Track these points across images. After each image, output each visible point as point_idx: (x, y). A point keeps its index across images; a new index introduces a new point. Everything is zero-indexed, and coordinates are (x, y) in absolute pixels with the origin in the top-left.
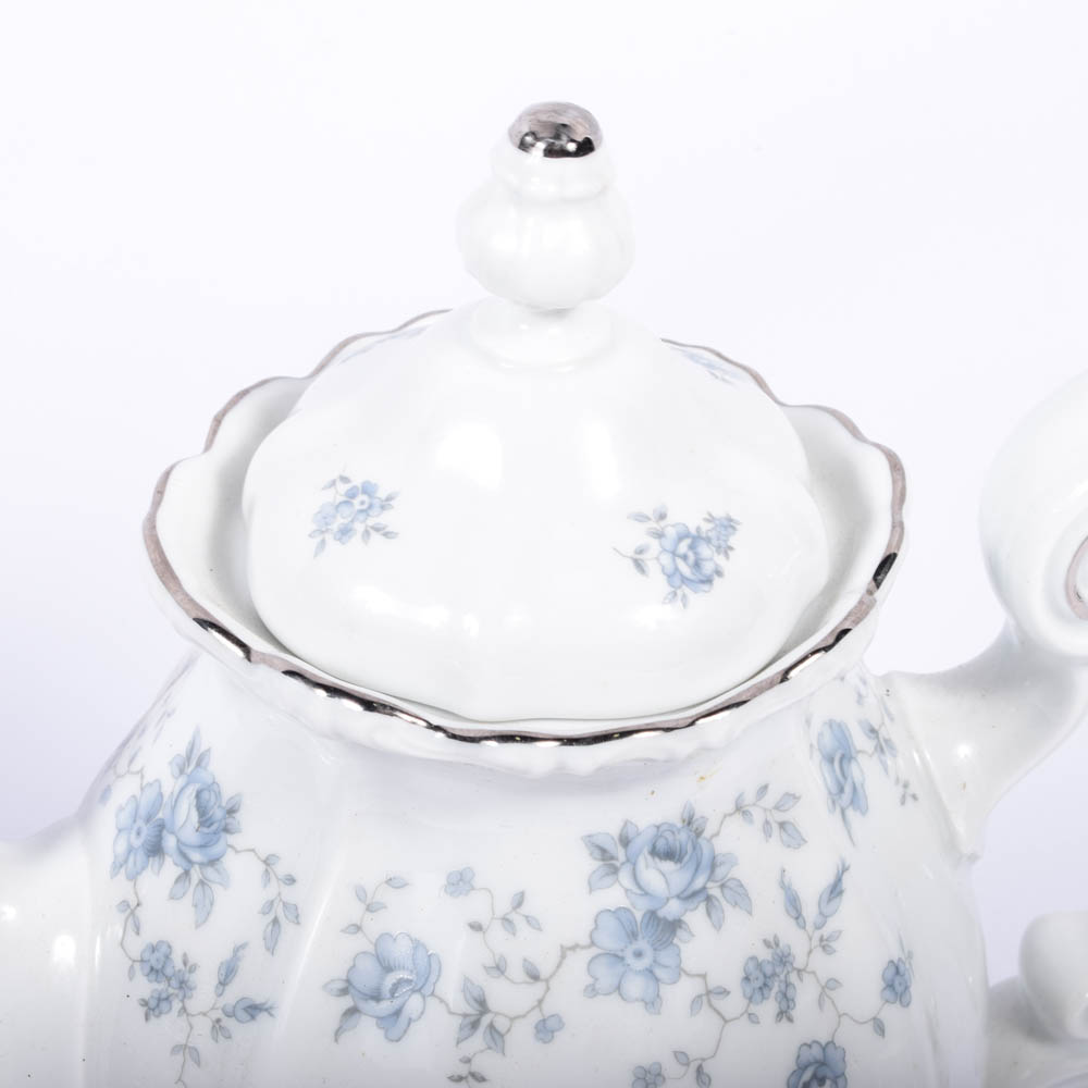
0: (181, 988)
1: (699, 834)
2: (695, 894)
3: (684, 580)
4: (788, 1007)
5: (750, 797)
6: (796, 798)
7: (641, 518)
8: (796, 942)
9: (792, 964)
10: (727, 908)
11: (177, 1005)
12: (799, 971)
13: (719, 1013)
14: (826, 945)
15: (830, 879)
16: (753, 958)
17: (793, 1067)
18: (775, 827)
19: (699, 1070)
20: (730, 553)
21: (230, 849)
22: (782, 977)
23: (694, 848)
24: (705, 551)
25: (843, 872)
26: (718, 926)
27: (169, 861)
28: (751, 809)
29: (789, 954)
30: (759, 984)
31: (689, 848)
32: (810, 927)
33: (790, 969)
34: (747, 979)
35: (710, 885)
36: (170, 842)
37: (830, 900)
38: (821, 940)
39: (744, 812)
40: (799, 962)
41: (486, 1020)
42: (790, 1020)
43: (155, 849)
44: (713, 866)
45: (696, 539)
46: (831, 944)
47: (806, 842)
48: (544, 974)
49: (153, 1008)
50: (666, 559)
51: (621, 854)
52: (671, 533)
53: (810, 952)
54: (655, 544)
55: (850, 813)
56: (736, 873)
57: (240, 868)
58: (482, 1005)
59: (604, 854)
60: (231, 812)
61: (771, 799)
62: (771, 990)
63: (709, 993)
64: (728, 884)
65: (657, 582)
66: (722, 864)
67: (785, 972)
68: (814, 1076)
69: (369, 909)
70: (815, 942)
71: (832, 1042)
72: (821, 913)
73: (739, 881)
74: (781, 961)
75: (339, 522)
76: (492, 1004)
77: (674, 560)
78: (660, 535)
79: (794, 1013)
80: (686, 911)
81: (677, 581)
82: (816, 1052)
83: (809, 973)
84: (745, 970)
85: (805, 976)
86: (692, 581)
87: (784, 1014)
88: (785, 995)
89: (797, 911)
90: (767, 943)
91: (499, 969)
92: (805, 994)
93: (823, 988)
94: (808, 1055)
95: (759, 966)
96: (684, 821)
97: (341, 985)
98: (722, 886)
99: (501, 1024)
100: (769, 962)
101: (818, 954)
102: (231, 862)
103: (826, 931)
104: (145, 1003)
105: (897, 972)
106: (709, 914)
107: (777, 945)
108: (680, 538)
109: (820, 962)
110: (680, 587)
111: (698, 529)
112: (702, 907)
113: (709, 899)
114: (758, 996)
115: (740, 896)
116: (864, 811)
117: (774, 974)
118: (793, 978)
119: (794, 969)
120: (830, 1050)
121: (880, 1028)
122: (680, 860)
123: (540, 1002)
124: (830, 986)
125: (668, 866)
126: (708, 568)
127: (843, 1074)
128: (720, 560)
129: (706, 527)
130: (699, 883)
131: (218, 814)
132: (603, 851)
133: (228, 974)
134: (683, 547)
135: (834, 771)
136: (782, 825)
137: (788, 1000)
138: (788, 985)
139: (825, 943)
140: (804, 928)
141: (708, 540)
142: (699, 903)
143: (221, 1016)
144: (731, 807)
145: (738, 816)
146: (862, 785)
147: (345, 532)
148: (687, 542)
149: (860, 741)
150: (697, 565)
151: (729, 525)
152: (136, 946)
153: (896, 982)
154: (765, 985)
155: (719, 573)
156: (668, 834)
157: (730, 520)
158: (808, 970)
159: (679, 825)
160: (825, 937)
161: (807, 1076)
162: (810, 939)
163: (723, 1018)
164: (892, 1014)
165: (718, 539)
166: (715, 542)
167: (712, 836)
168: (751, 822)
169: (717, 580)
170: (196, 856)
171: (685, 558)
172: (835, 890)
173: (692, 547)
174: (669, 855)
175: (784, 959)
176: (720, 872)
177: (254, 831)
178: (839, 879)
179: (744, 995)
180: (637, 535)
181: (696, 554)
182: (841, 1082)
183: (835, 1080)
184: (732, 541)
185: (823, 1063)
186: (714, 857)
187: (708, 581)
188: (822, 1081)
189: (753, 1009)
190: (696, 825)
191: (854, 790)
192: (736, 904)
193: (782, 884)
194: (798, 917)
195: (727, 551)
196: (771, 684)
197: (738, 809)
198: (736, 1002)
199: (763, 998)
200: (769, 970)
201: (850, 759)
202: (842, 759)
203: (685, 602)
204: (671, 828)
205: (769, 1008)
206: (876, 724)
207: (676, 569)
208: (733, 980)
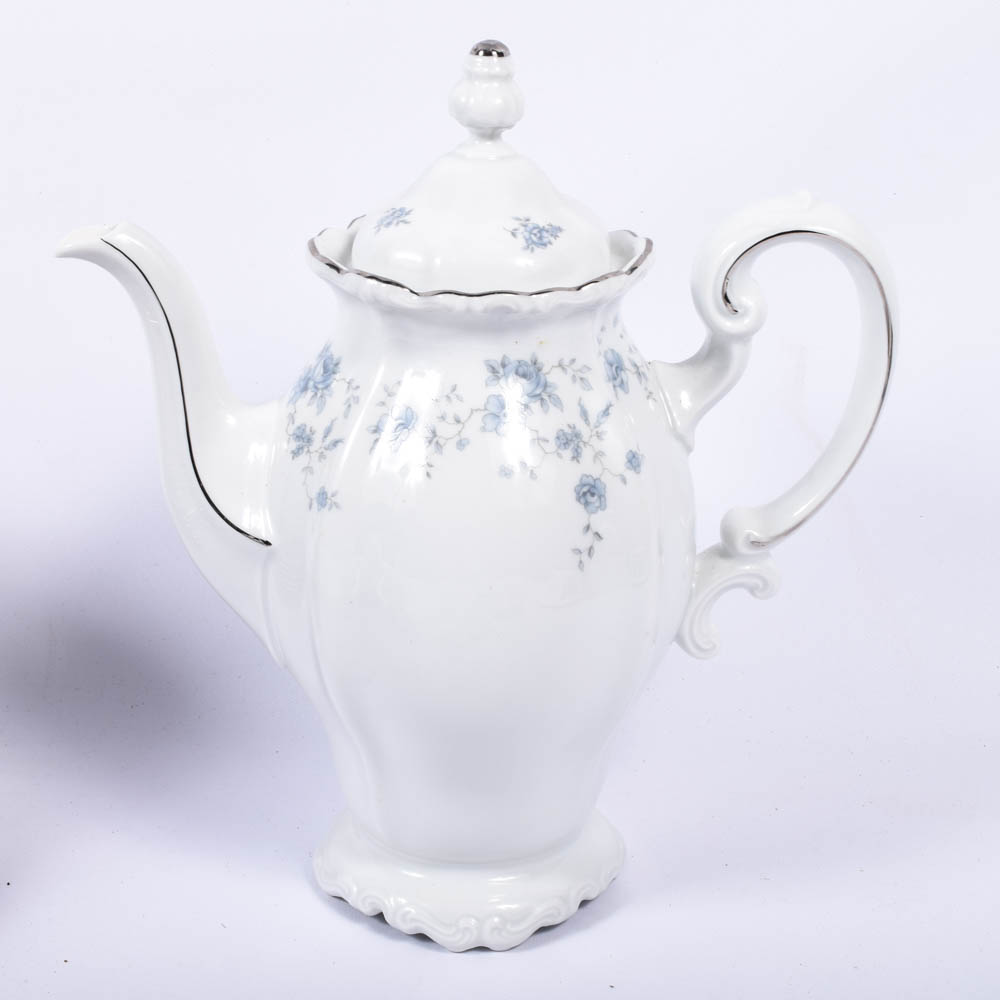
0: (308, 442)
1: (539, 370)
2: (536, 396)
3: (533, 242)
4: (578, 456)
5: (566, 362)
6: (589, 369)
7: (518, 219)
8: (584, 430)
9: (581, 439)
10: (551, 406)
11: (306, 450)
12: (584, 442)
13: (543, 449)
14: (599, 436)
15: (604, 408)
16: (562, 430)
17: (578, 483)
18: (579, 380)
19: (532, 471)
21: (334, 380)
22: (576, 442)
23: (537, 376)
24: (545, 234)
25: (610, 406)
26: (546, 412)
27: (309, 391)
28: (567, 368)
29: (580, 434)
30: (564, 441)
31: (535, 375)
32: (592, 424)
33: (580, 441)
34: (558, 438)
35: (543, 394)
36: (311, 383)
37: (603, 417)
38: (597, 433)
39: (563, 368)
40: (585, 439)
41: (435, 440)
42: (578, 461)
43: (305, 389)
44: (546, 386)
45: (541, 230)
46: (602, 436)
47: (593, 389)
48: (462, 420)
49: (296, 453)
50: (527, 234)
51: (501, 371)
52: (531, 226)
53: (591, 436)
54: (522, 229)
55: (618, 389)
56: (556, 392)
57: (338, 385)
58: (434, 433)
59: (494, 370)
60: (337, 365)
61: (577, 365)
62: (569, 446)
63: (538, 439)
64: (552, 396)
65: (521, 241)
66: (550, 386)
67: (578, 441)
68: (589, 491)
69: (389, 395)
70: (594, 433)
71: (599, 479)
72: (598, 421)
73: (558, 396)
75: (388, 221)
76: (438, 433)
77: (530, 235)
78: (525, 226)
79: (580, 460)
80: (532, 402)
81: (530, 242)
82: (591, 482)
83: (590, 445)
84: (557, 434)
85: (587, 446)
86: (537, 243)
87: (576, 457)
88: (576, 450)
89: (586, 417)
90: (569, 426)
91: (443, 418)
92: (587, 453)
93: (596, 454)
94: (585, 480)
95: (564, 434)
96: (532, 361)
97: (373, 428)
98: (549, 396)
99: (441, 442)
100: (569, 434)
101: (595, 438)
102: (335, 386)
103: (599, 430)
104: (293, 452)
105: (634, 456)
106: (542, 406)
107: (575, 428)
108: (534, 228)
109: (594, 441)
110: (531, 244)
111: (544, 227)
112: (538, 403)
113: (542, 399)
114: (563, 446)
115: (558, 402)
116: (627, 392)
117: (571, 440)
118: (581, 444)
119: (582, 441)
120: (598, 482)
121: (624, 481)
122: (529, 379)
123: (460, 432)
124: (599, 454)
125: (524, 381)
126: (545, 240)
127: (604, 496)
128: (552, 239)
129: (547, 227)
130: (538, 392)
131: (331, 366)
132: (493, 368)
133: (328, 432)
135: (612, 370)
136: (582, 379)
137: (578, 453)
138: (578, 446)
139: (599, 434)
140: (589, 426)
141: (547, 231)
142: (538, 400)
143: (323, 450)
144: (556, 364)
145: (559, 370)
146: (627, 382)
147: (389, 224)
148: (538, 230)
149: (627, 364)
150: (541, 238)
151: (560, 229)
152: (292, 429)
153: (633, 461)
154: (567, 443)
155: (550, 243)
156: (524, 366)
158: (589, 443)
159: (530, 363)
160: (599, 432)
161: (585, 489)
162: (592, 431)
163: (545, 451)
164: (630, 475)
165: (553, 232)
166: (551, 233)
167: (546, 373)
168: (566, 373)
169: (549, 246)
170: (320, 386)
171: (535, 235)
172: (606, 412)
173: (539, 232)
174: (524, 376)
175: (577, 435)
176: (548, 390)
177: (345, 372)
178: (607, 409)
179: (556, 444)
180: (516, 224)
181: (541, 234)
182: (603, 499)
183: (600, 497)
184: (559, 234)
185: (594, 487)
186: (546, 383)
187: (545, 245)
188: (593, 495)
189: (560, 451)
190: (538, 366)
191: (622, 382)
192: (555, 405)
193: (579, 404)
194: (586, 420)
195: (556, 237)
196: (570, 289)
197: (560, 365)
198: (552, 446)
199: (565, 448)
200: (570, 438)
201: (622, 370)
202: (617, 368)
203: (532, 250)
204: (526, 364)
205: (568, 453)
206: (638, 364)
207: (530, 238)
208: (552, 437)
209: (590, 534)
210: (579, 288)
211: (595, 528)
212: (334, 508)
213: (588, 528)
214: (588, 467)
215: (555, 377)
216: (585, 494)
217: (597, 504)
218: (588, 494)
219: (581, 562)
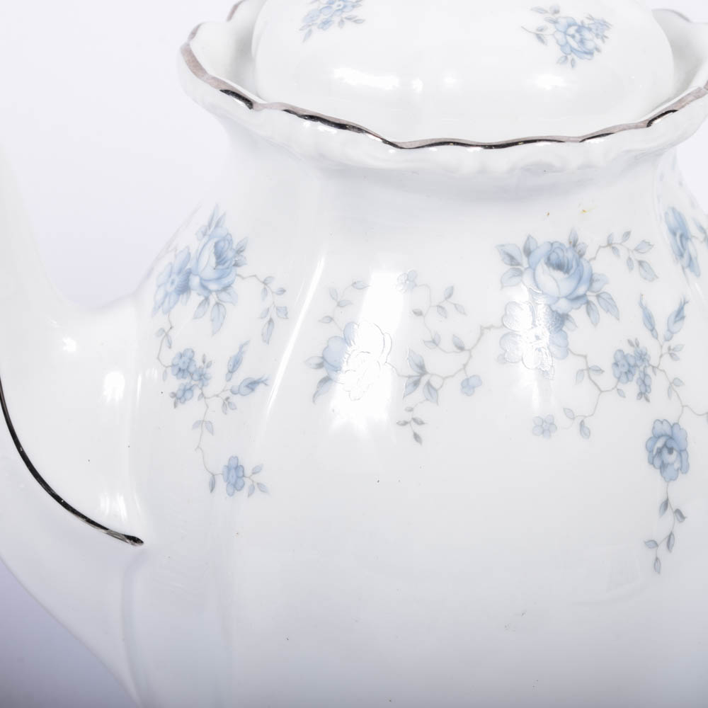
0: (200, 379)
1: (581, 255)
2: (578, 298)
3: (573, 50)
4: (646, 391)
5: (617, 239)
6: (650, 245)
7: (540, 11)
8: (651, 347)
9: (648, 361)
10: (602, 313)
11: (197, 392)
12: (653, 367)
13: (596, 384)
14: (672, 353)
15: (676, 307)
16: (620, 351)
17: (649, 434)
18: (636, 264)
19: (582, 424)
20: (605, 39)
21: (237, 277)
22: (642, 368)
23: (578, 265)
24: (587, 35)
25: (685, 303)
26: (595, 323)
27: (194, 294)
28: (618, 247)
29: (646, 354)
30: (625, 369)
31: (574, 264)
32: (661, 338)
33: (647, 365)
34: (616, 364)
35: (588, 293)
36: (195, 281)
37: (675, 322)
38: (669, 349)
39: (613, 248)
40: (654, 361)
41: (424, 380)
42: (647, 400)
43: (184, 289)
44: (591, 280)
45: (580, 28)
46: (676, 353)
47: (657, 277)
48: (467, 346)
49: (180, 398)
50: (560, 36)
51: (524, 261)
52: (563, 22)
53: (661, 356)
54: (551, 28)
55: (687, 270)
56: (606, 289)
57: (245, 289)
58: (422, 369)
59: (512, 260)
60: (239, 251)
61: (632, 243)
62: (633, 375)
63: (588, 369)
64: (602, 295)
65: (552, 50)
66: (598, 280)
67: (644, 365)
68: (665, 445)
69: (339, 305)
70: (665, 350)
71: (677, 424)
72: (669, 330)
73: (610, 295)
74: (641, 357)
75: (323, 17)
76: (429, 368)
77: (566, 38)
78: (555, 22)
79: (650, 396)
80: (572, 308)
81: (568, 50)
82: (666, 429)
83: (661, 370)
84: (615, 358)
85: (658, 372)
86: (578, 51)
87: (644, 394)
88: (644, 382)
89: (652, 325)
90: (630, 342)
91: (435, 342)
92: (658, 384)
93: (671, 384)
94: (660, 429)
95: (625, 357)
96: (570, 243)
97: (318, 361)
98: (598, 296)
99: (436, 382)
100: (631, 356)
101: (667, 358)
102: (240, 287)
103: (673, 343)
104: (174, 395)
106: (588, 314)
107: (638, 345)
108: (569, 26)
109: (667, 363)
110: (570, 54)
111: (582, 22)
112: (584, 308)
113: (588, 303)
114: (624, 378)
115: (611, 306)
116: (698, 275)
117: (636, 366)
118: (649, 371)
119: (650, 365)
120: (676, 430)
122: (567, 271)
123: (465, 366)
124: (675, 384)
125: (559, 275)
126: (590, 45)
127: (685, 450)
128: (599, 42)
129: (587, 22)
130: (581, 291)
131: (230, 254)
132: (512, 258)
133: (235, 364)
134: (572, 30)
135: (676, 241)
136: (641, 263)
137: (645, 385)
138: (645, 375)
139: (671, 352)
140: (657, 338)
141: (590, 29)
142: (581, 305)
143: (228, 394)
144: (605, 243)
145: (608, 249)
146: (696, 258)
147: (326, 23)
148: (576, 28)
149: (693, 230)
150: (582, 42)
151: (604, 24)
152: (169, 356)
154: (629, 371)
155: (598, 50)
156: (558, 251)
157: (605, 22)
158: (660, 368)
159: (567, 245)
160: (672, 348)
161: (660, 444)
162: (662, 347)
163: (599, 389)
165: (597, 30)
166: (594, 30)
167: (591, 260)
168: (618, 256)
169: (596, 54)
170: (213, 286)
171: (573, 37)
172: (679, 315)
173: (578, 31)
174: (560, 266)
175: (642, 357)
176: (596, 286)
177: (255, 263)
178: (681, 308)
179: (615, 376)
180: (538, 21)
181: (581, 35)
182: (684, 454)
183: (680, 452)
184: (606, 33)
185: (671, 438)
186: (592, 275)
187: (590, 53)
188: (671, 451)
189: (620, 386)
190: (579, 248)
191: (691, 259)
192: (608, 311)
193: (641, 305)
194: (652, 329)
195: (604, 38)
196: (637, 127)
197: (609, 244)
198: (607, 380)
199: (628, 380)
200: (632, 362)
201: (687, 239)
202: (681, 236)
203: (573, 64)
204: (561, 247)
205: (632, 388)
206: (705, 227)
207: (567, 43)
208: (606, 363)
209: (669, 511)
210: (650, 123)
211: (674, 504)
212: (257, 491)
213: (666, 504)
214: (662, 407)
215: (604, 265)
216: (660, 452)
217: (677, 465)
218: (665, 452)
219: (657, 559)
